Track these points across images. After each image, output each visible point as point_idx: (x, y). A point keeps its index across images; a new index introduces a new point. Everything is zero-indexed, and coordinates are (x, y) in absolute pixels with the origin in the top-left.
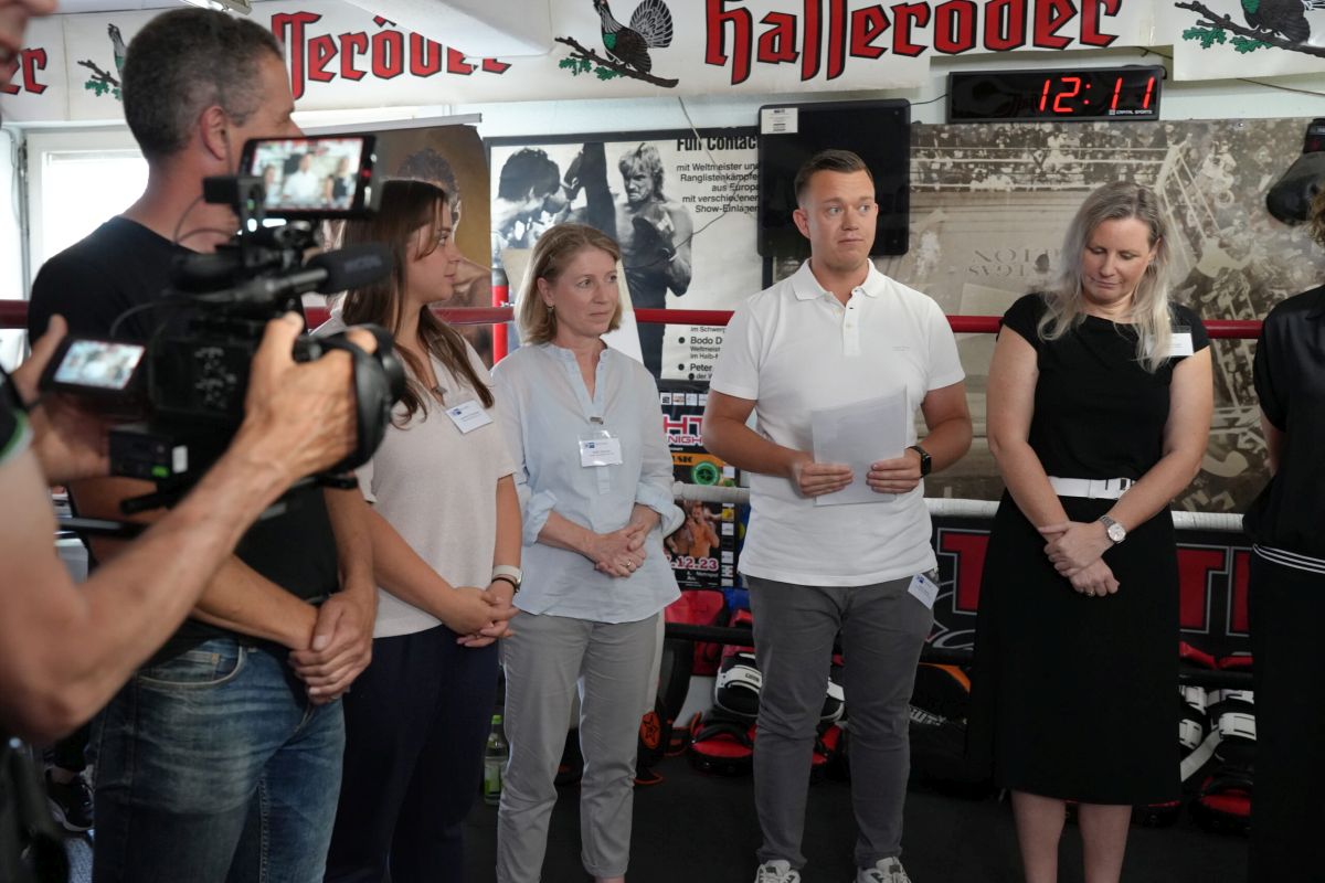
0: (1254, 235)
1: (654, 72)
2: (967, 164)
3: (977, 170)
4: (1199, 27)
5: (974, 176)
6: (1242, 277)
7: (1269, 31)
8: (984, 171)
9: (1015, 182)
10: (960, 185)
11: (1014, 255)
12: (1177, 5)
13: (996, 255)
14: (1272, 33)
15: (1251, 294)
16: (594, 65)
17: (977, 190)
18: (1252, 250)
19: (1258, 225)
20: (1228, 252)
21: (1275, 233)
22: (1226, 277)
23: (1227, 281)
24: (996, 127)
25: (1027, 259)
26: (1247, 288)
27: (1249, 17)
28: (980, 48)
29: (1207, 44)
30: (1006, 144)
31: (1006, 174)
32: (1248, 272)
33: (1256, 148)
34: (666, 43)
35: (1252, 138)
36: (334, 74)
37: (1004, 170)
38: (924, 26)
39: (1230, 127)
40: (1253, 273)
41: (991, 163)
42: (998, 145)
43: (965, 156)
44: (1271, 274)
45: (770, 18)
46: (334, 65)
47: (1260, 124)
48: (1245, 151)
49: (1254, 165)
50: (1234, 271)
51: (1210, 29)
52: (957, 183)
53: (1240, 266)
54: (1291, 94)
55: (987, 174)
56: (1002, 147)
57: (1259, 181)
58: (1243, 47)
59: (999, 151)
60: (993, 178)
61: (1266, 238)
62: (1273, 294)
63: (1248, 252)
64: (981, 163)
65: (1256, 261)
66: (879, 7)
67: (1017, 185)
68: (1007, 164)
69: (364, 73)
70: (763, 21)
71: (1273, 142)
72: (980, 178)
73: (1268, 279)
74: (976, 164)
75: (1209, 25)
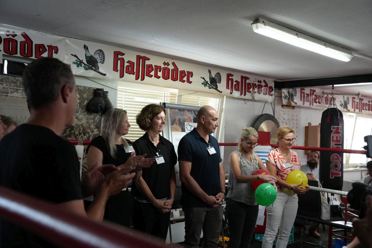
0: (83, 116)
2: (7, 88)
3: (10, 90)
4: (76, 61)
5: (10, 92)
6: (81, 126)
7: (91, 66)
8: (13, 91)
9: (22, 95)
10: (5, 94)
11: (22, 117)
12: (71, 54)
13: (16, 117)
14: (92, 67)
15: (83, 131)
17: (11, 96)
18: (83, 119)
19: (84, 113)
20: (78, 120)
21: (88, 116)
22: (77, 126)
23: (77, 127)
24: (17, 78)
25: (25, 119)
26: (82, 129)
27: (87, 61)
29: (78, 66)
30: (19, 83)
31: (20, 93)
32: (82, 125)
33: (84, 93)
35: (83, 91)
37: (19, 91)
39: (78, 87)
40: (83, 125)
41: (15, 89)
42: (17, 84)
43: (7, 85)
44: (87, 126)
47: (85, 87)
48: (82, 94)
49: (84, 98)
50: (79, 125)
51: (79, 62)
52: (4, 93)
53: (80, 123)
54: (90, 81)
55: (14, 92)
56: (19, 84)
57: (85, 102)
58: (86, 69)
59: (18, 85)
60: (15, 93)
61: (86, 117)
62: (87, 131)
63: (82, 120)
64: (12, 88)
65: (84, 123)
67: (23, 96)
68: (20, 90)
71: (88, 93)
72: (12, 92)
73: (86, 127)
74: (10, 89)
75: (78, 61)
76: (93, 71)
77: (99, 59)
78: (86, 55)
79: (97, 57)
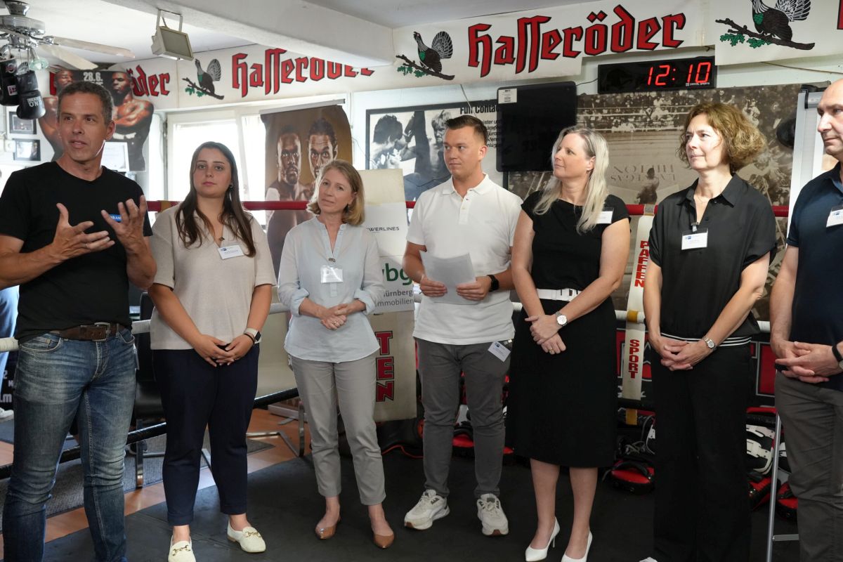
0: (770, 155)
1: (443, 72)
2: (610, 117)
3: (615, 121)
4: (729, 33)
5: (613, 124)
6: (764, 180)
7: (769, 34)
8: (619, 121)
9: (636, 127)
10: (606, 129)
11: (635, 168)
12: (717, 21)
13: (626, 169)
14: (770, 36)
15: (769, 190)
16: (414, 69)
17: (615, 132)
18: (770, 163)
19: (773, 149)
20: (755, 165)
21: (783, 154)
22: (754, 180)
23: (755, 182)
24: (626, 95)
25: (642, 171)
26: (767, 186)
27: (757, 26)
28: (609, 52)
29: (734, 44)
30: (631, 105)
31: (631, 122)
32: (767, 177)
33: (772, 103)
34: (449, 56)
35: (769, 97)
36: (293, 79)
37: (630, 120)
38: (579, 40)
39: (756, 91)
40: (770, 178)
41: (623, 116)
42: (626, 106)
43: (609, 113)
44: (780, 178)
45: (501, 40)
46: (293, 75)
47: (773, 88)
48: (765, 105)
49: (771, 113)
50: (759, 176)
51: (736, 34)
52: (604, 128)
53: (762, 173)
54: (788, 70)
55: (621, 123)
56: (628, 106)
57: (774, 122)
58: (754, 44)
59: (627, 109)
60: (624, 125)
61: (778, 157)
62: (782, 190)
63: (767, 165)
64: (618, 116)
65: (772, 171)
66: (557, 31)
67: (637, 129)
68: (631, 117)
69: (306, 78)
70: (498, 42)
71: (782, 99)
72: (617, 125)
73: (779, 181)
74: (615, 117)
75: (734, 32)
76: (773, 45)
77: (792, 11)
78: (754, 11)
79: (786, 7)
